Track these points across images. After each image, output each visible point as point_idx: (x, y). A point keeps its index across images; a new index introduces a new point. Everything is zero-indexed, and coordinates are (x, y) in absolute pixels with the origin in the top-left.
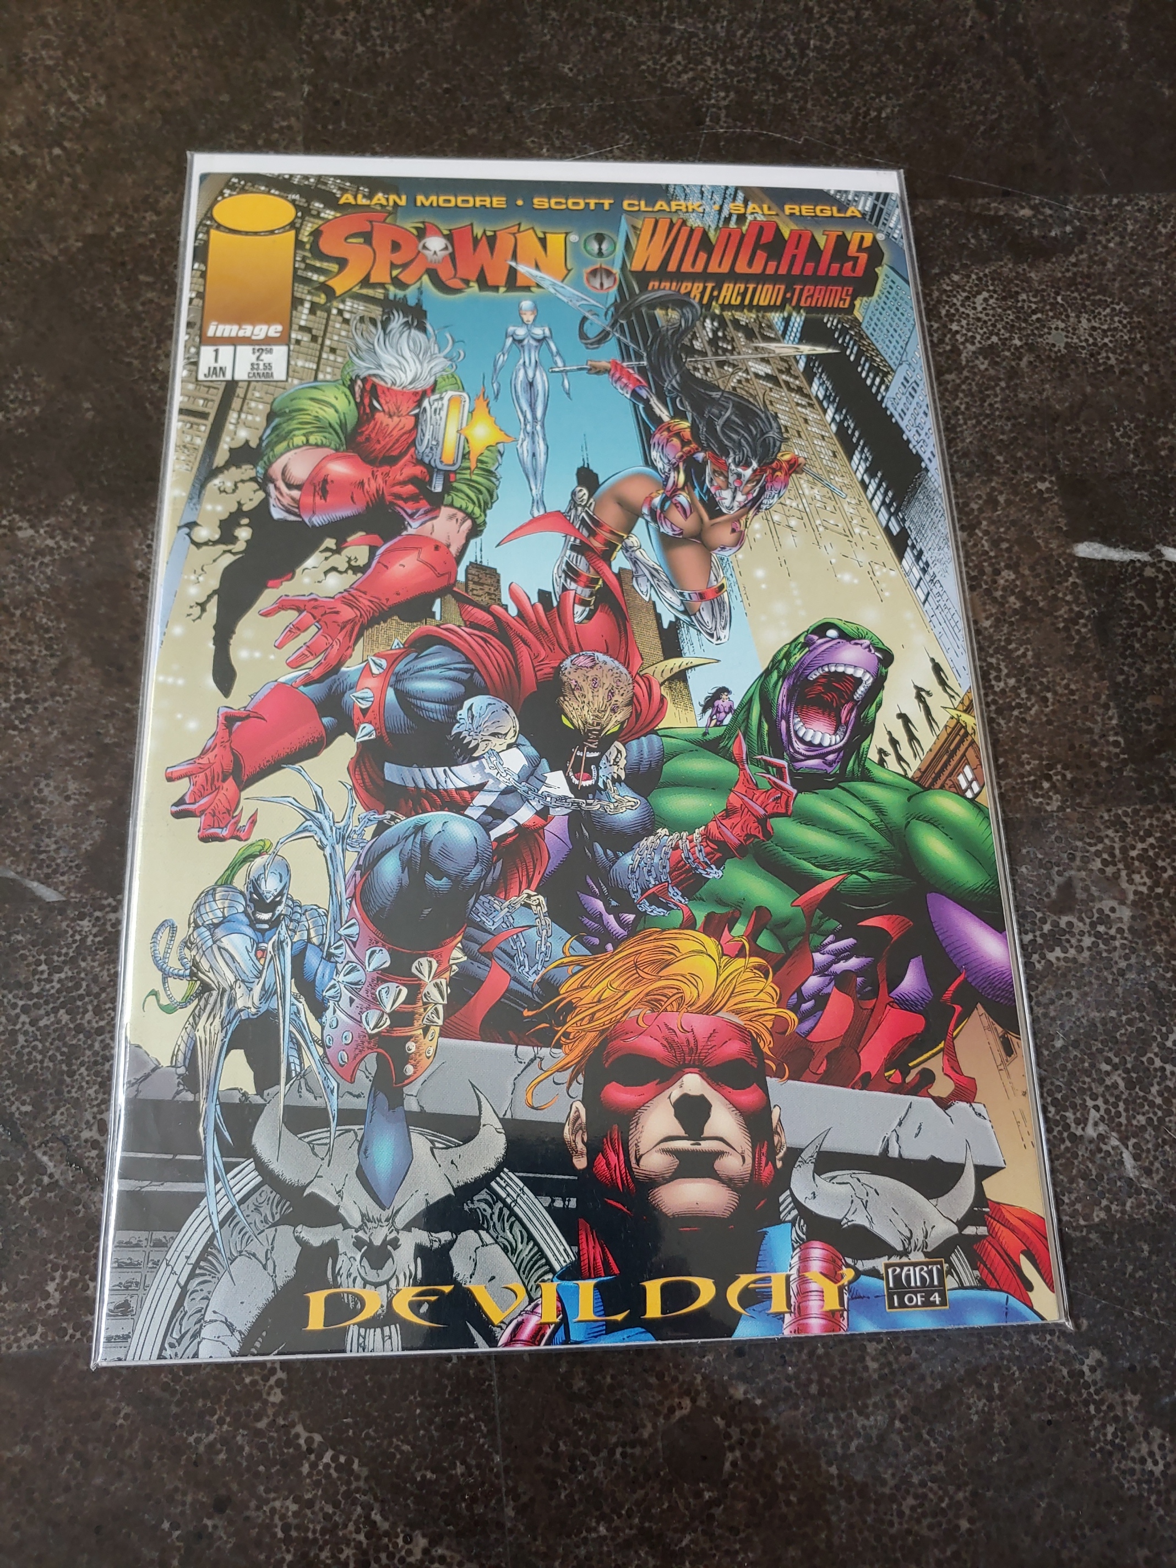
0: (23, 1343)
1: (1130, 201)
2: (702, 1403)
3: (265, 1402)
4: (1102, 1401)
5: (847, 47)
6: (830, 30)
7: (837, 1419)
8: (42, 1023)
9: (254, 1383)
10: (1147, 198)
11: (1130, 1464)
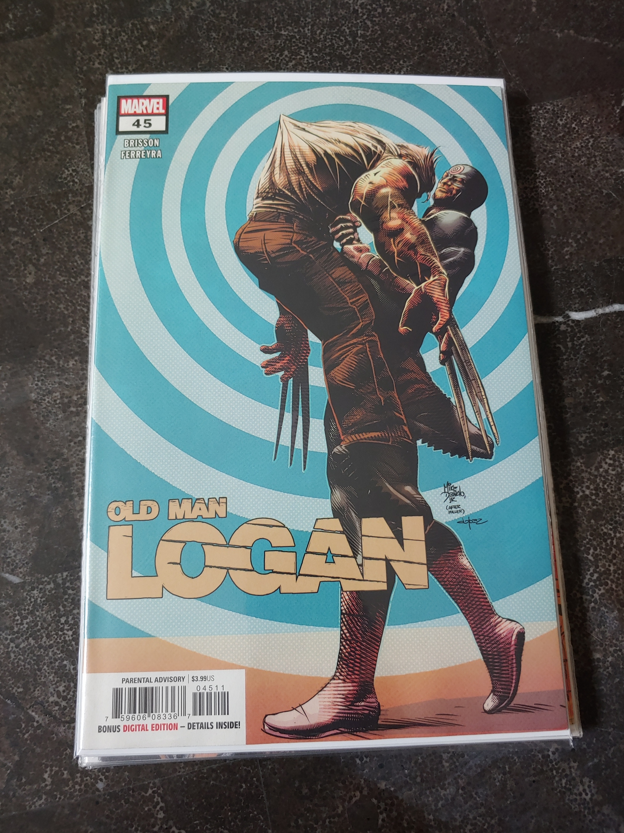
0: (37, 804)
1: (541, 107)
2: (365, 793)
3: (156, 818)
4: (559, 768)
5: (379, 32)
6: (369, 23)
7: (431, 792)
8: (21, 646)
9: (149, 810)
10: (551, 104)
11: (575, 796)
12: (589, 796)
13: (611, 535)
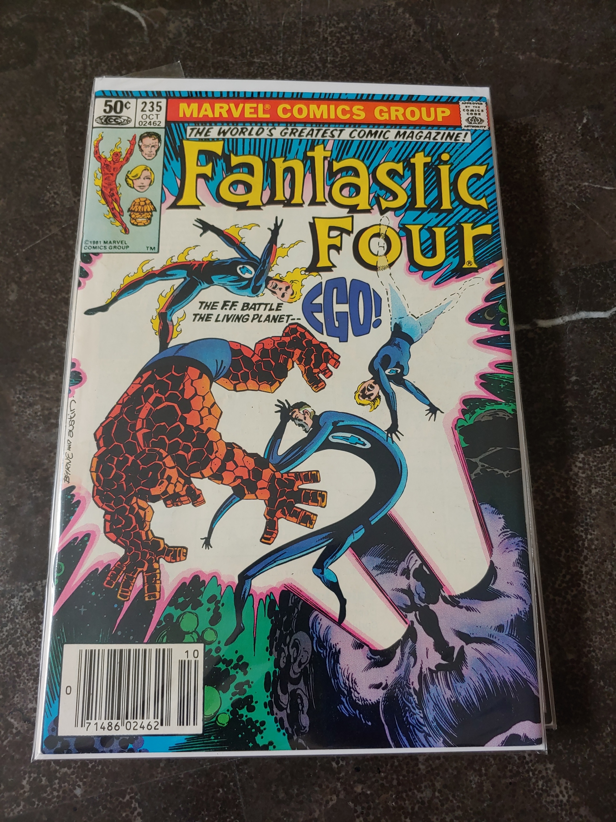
12: (566, 797)
13: (582, 536)
